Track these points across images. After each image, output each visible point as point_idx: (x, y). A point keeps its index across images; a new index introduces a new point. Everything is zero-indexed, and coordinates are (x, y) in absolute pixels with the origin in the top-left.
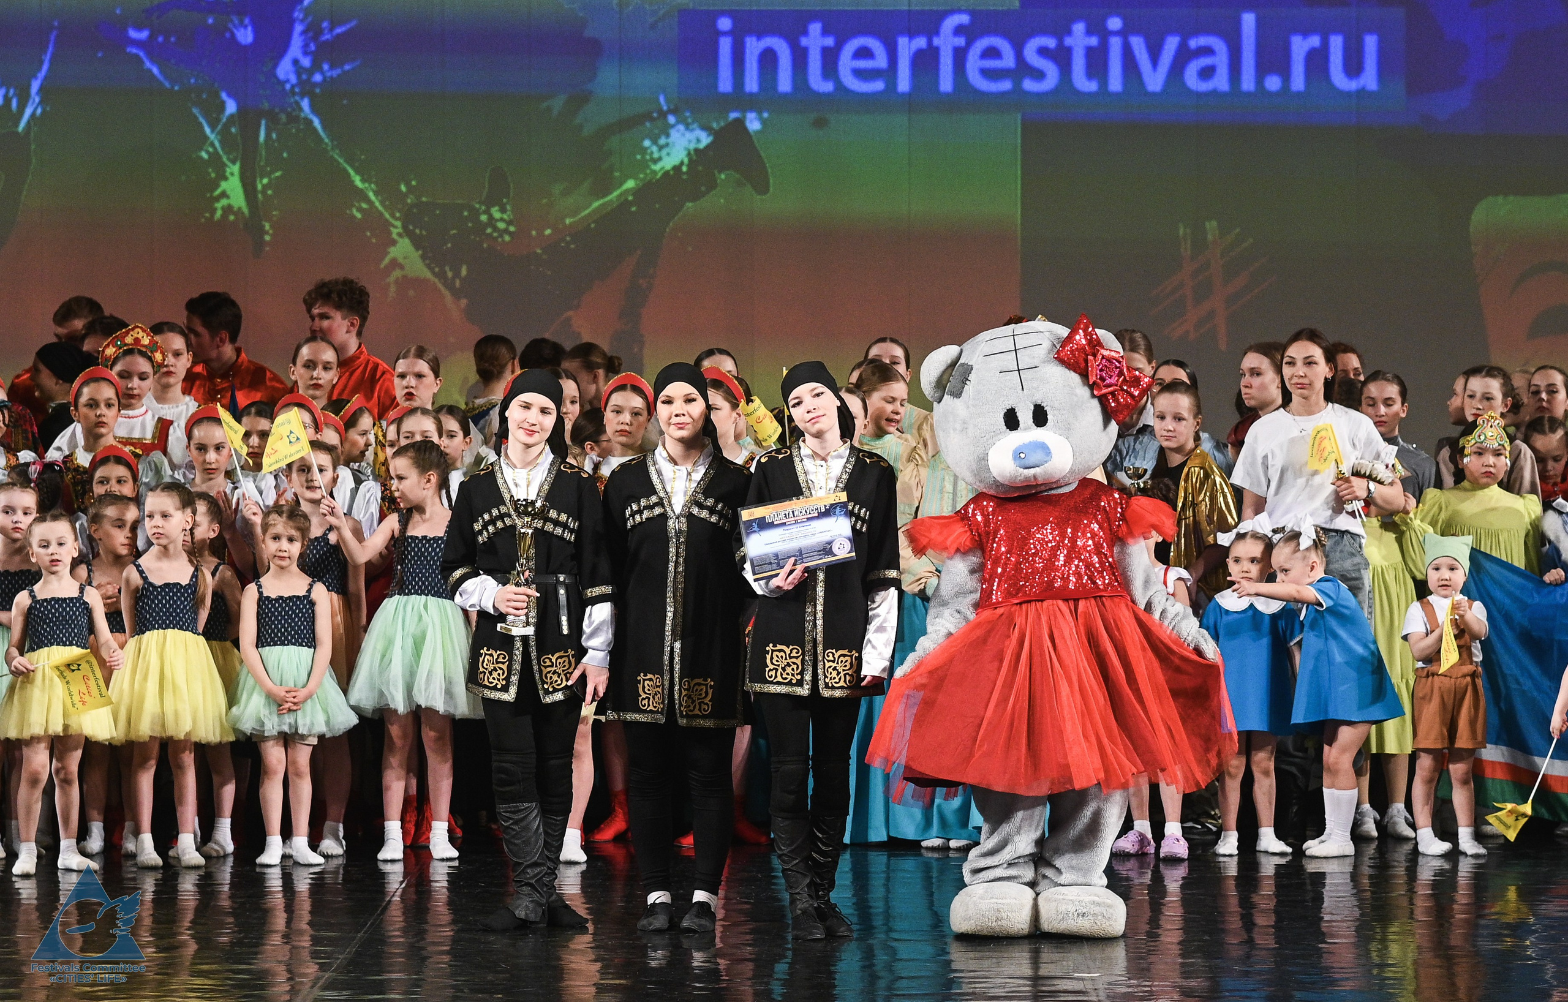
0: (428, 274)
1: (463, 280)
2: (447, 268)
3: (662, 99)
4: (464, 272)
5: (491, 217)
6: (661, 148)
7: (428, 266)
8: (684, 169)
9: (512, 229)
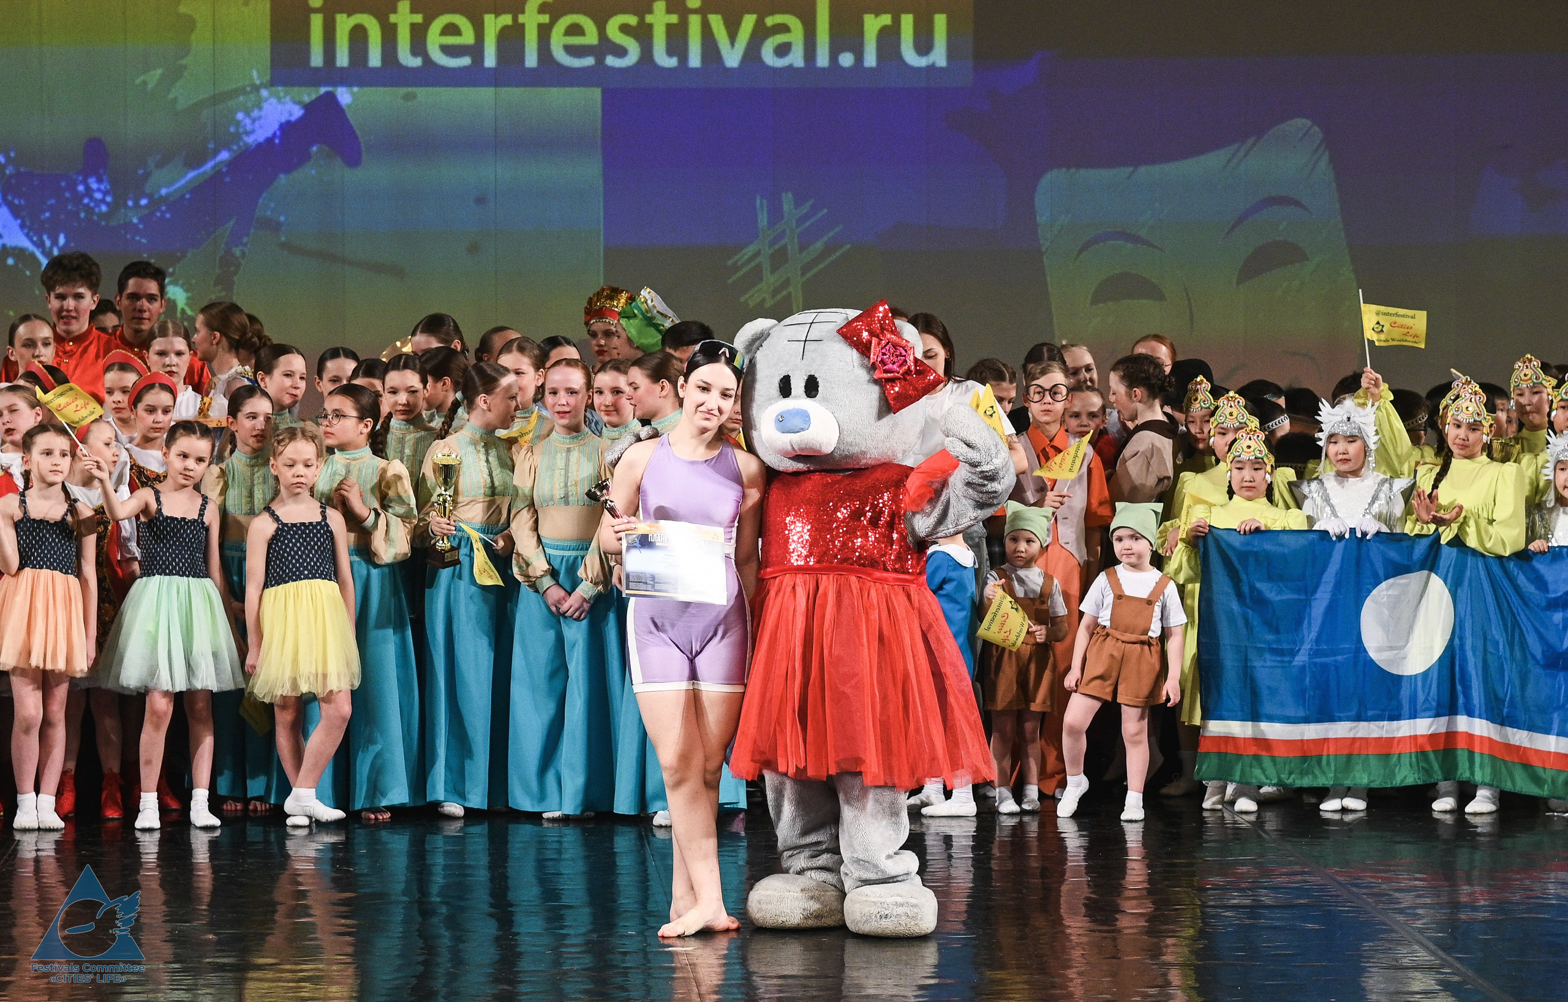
0: (25, 243)
1: (60, 249)
2: (45, 237)
3: (255, 74)
4: (62, 240)
5: (88, 188)
6: (254, 121)
7: (27, 235)
8: (277, 141)
9: (109, 199)
